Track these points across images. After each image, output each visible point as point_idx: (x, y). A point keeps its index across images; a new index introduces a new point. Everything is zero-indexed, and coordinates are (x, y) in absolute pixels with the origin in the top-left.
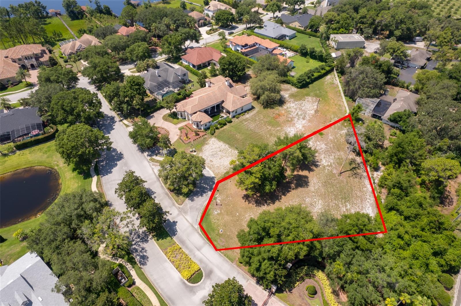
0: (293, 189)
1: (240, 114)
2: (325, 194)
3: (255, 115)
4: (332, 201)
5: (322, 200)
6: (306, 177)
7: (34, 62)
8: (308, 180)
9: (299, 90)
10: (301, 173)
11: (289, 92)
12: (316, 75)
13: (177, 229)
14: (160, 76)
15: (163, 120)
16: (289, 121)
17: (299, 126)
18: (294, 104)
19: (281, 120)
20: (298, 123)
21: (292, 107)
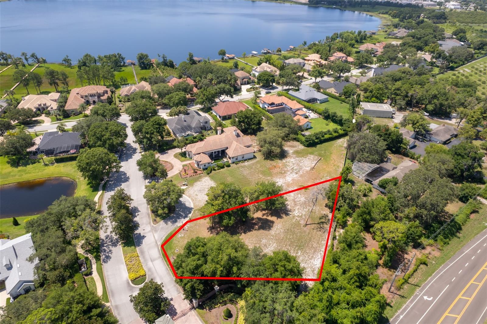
0: (255, 230)
1: (240, 161)
2: (282, 240)
3: (253, 164)
4: (286, 246)
5: (277, 244)
6: (273, 222)
7: (96, 99)
8: (273, 225)
9: (306, 148)
10: (270, 218)
11: (294, 149)
12: (327, 136)
13: (143, 242)
14: (185, 121)
15: (173, 157)
16: (281, 173)
17: (289, 179)
18: (294, 160)
19: (275, 171)
20: (289, 176)
21: (290, 162)
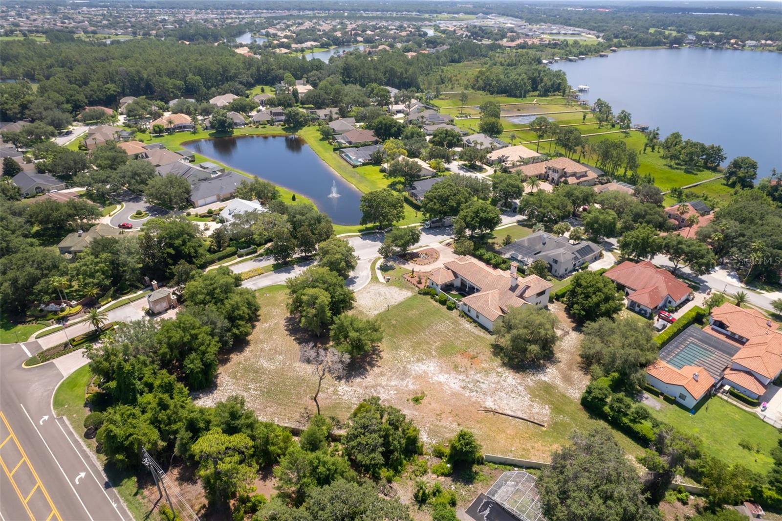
13: (280, 274)
14: (544, 244)
17: (442, 378)
18: (514, 383)
19: (459, 359)
20: (452, 378)
21: (503, 378)
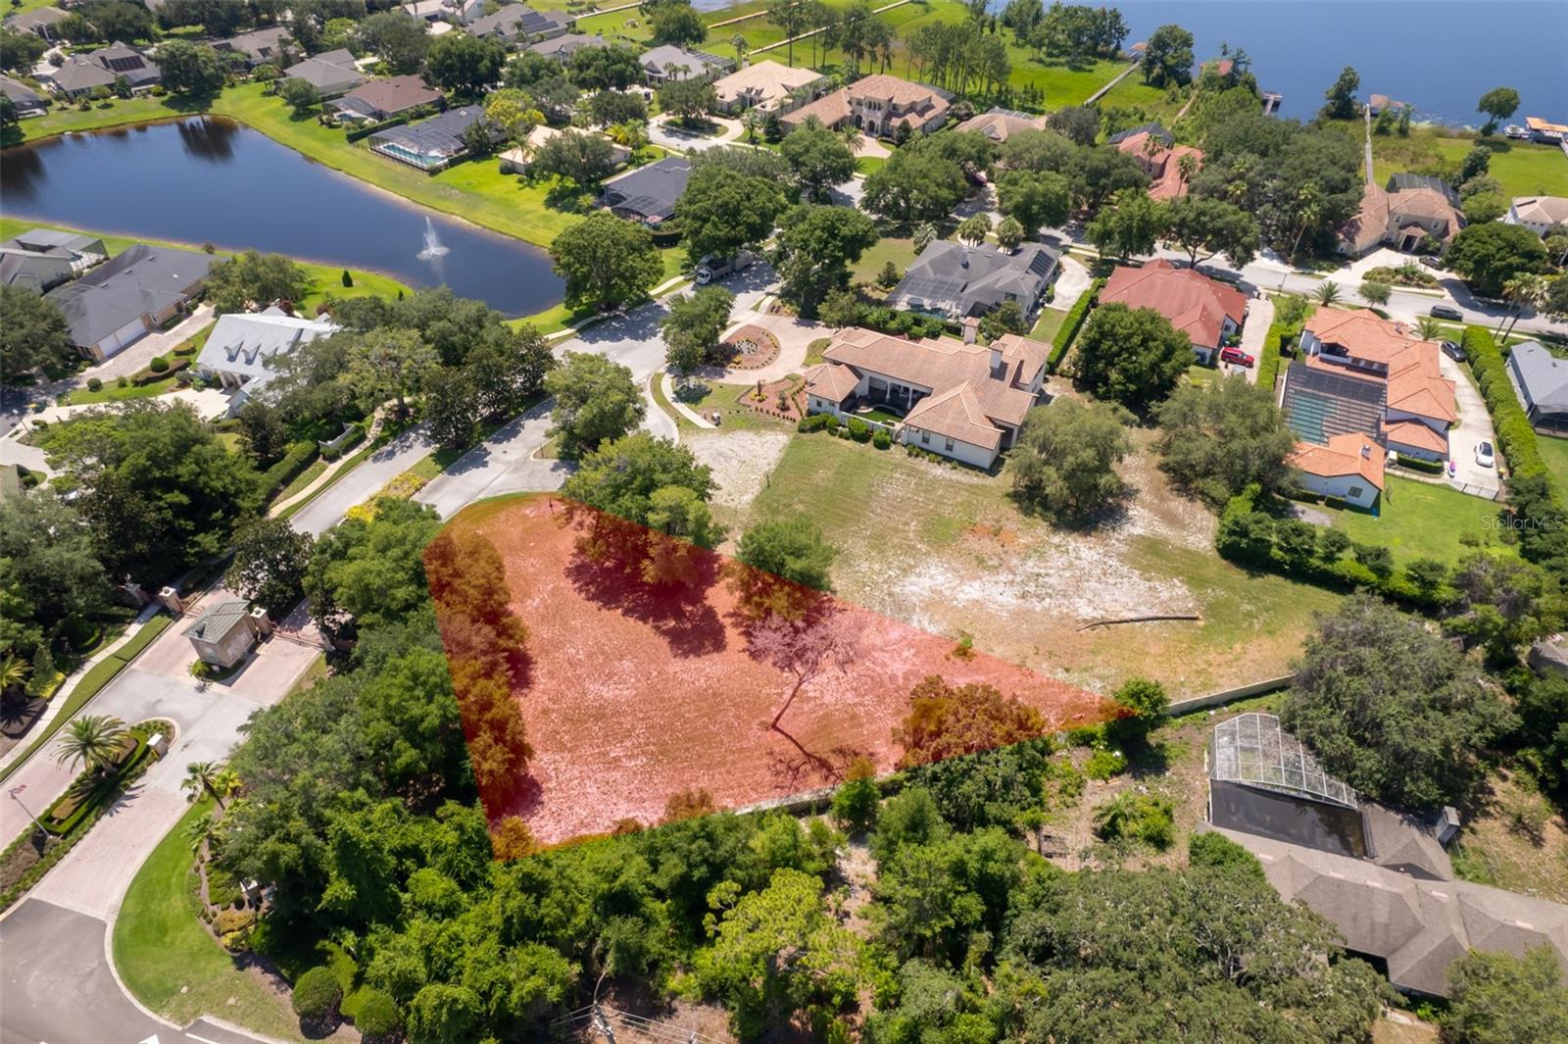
8: (708, 653)
10: (733, 633)
12: (1346, 567)
13: (467, 473)
16: (980, 561)
17: (972, 591)
18: (1096, 557)
19: (973, 543)
20: (988, 585)
21: (1072, 554)
